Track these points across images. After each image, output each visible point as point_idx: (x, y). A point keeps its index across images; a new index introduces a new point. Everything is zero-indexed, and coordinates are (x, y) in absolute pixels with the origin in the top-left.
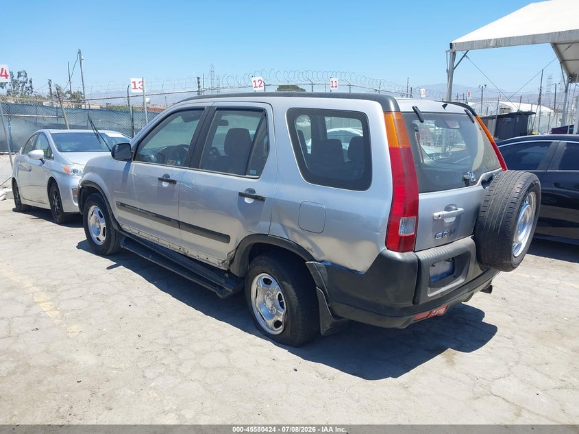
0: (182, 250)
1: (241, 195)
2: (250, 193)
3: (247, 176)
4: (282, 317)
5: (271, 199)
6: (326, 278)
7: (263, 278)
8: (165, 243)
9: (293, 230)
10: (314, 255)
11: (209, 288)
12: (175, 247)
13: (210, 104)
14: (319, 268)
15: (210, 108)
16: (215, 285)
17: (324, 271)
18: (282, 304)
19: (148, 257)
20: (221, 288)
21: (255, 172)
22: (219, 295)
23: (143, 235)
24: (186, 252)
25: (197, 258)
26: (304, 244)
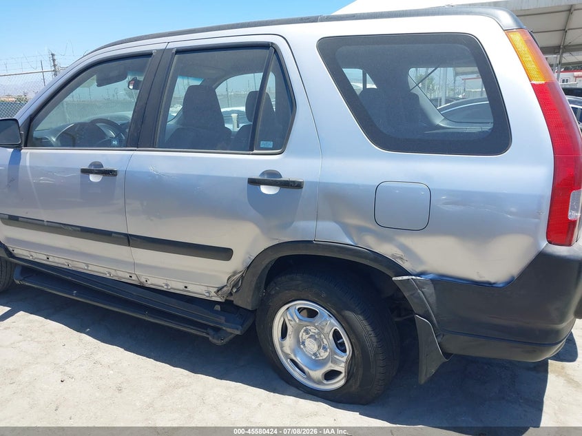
0: (134, 278)
1: (254, 182)
2: (271, 178)
3: (255, 151)
4: (343, 365)
5: (313, 184)
6: (433, 299)
7: (297, 307)
8: (101, 270)
9: (362, 230)
10: (406, 265)
11: (193, 331)
12: (122, 274)
13: (162, 46)
14: (421, 285)
15: (164, 51)
16: (204, 327)
17: (429, 290)
18: (341, 347)
19: (72, 294)
20: (217, 330)
21: (270, 144)
22: (215, 341)
23: (57, 260)
24: (143, 280)
25: (165, 288)
26: (387, 250)
